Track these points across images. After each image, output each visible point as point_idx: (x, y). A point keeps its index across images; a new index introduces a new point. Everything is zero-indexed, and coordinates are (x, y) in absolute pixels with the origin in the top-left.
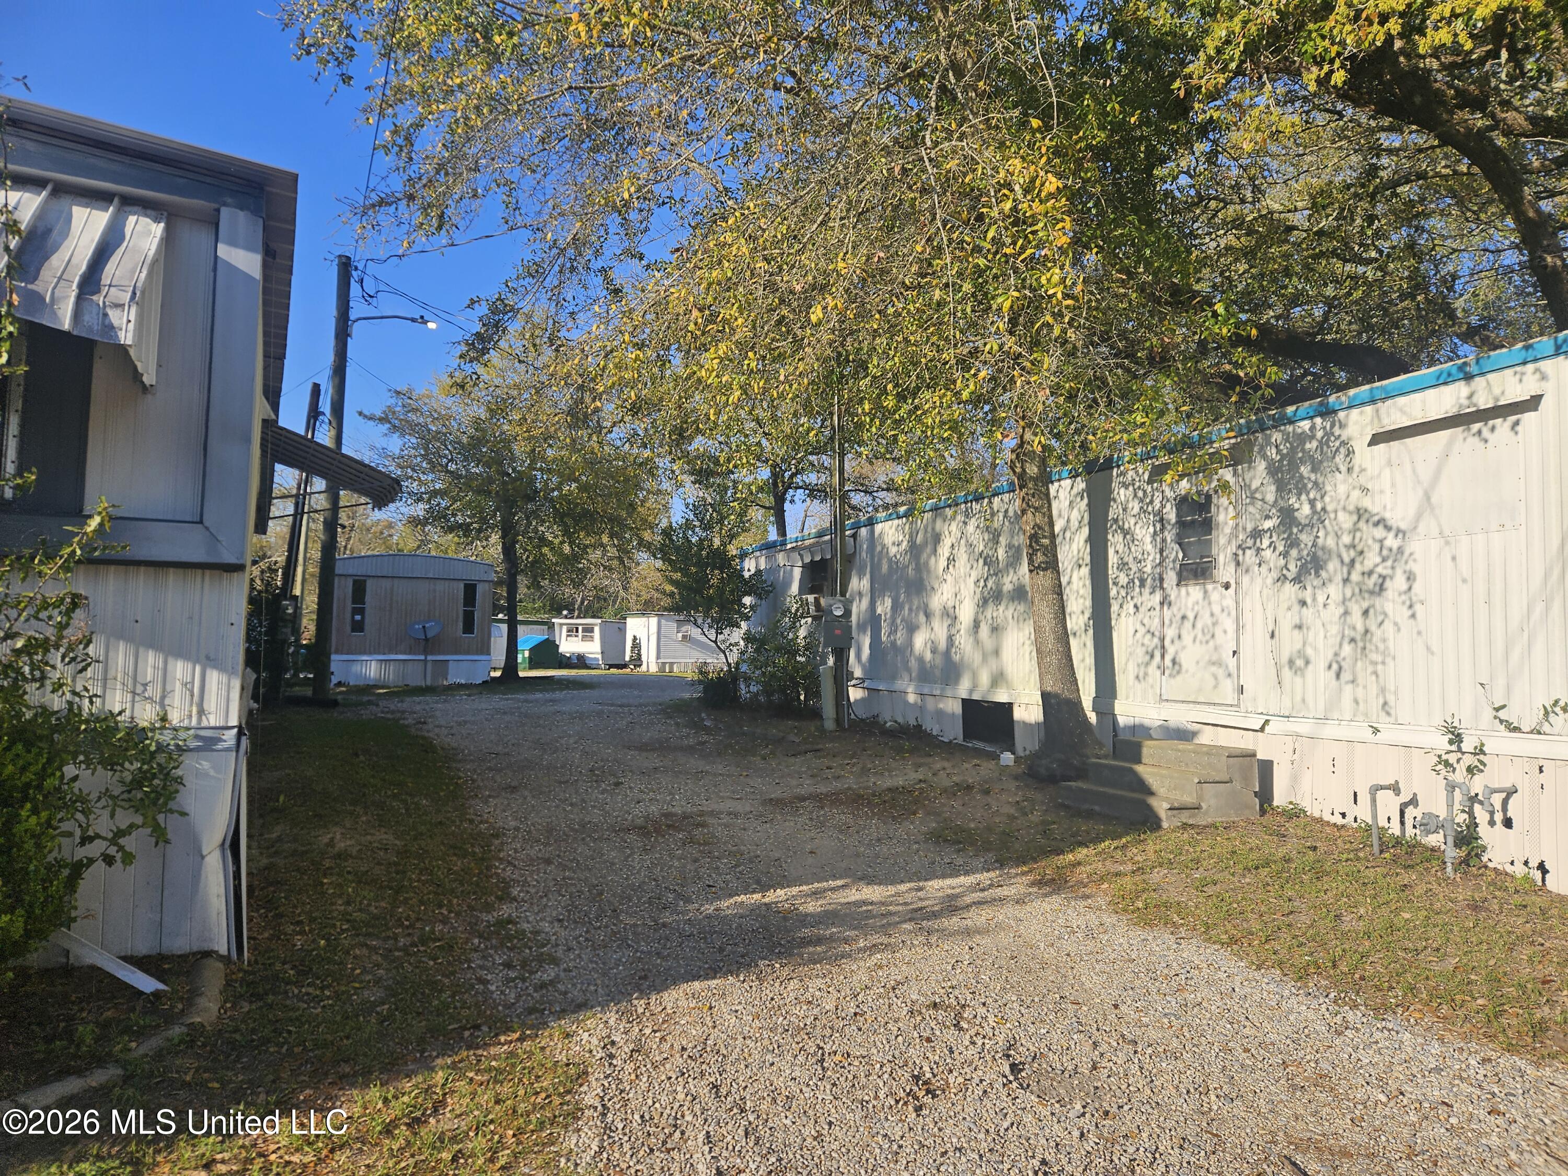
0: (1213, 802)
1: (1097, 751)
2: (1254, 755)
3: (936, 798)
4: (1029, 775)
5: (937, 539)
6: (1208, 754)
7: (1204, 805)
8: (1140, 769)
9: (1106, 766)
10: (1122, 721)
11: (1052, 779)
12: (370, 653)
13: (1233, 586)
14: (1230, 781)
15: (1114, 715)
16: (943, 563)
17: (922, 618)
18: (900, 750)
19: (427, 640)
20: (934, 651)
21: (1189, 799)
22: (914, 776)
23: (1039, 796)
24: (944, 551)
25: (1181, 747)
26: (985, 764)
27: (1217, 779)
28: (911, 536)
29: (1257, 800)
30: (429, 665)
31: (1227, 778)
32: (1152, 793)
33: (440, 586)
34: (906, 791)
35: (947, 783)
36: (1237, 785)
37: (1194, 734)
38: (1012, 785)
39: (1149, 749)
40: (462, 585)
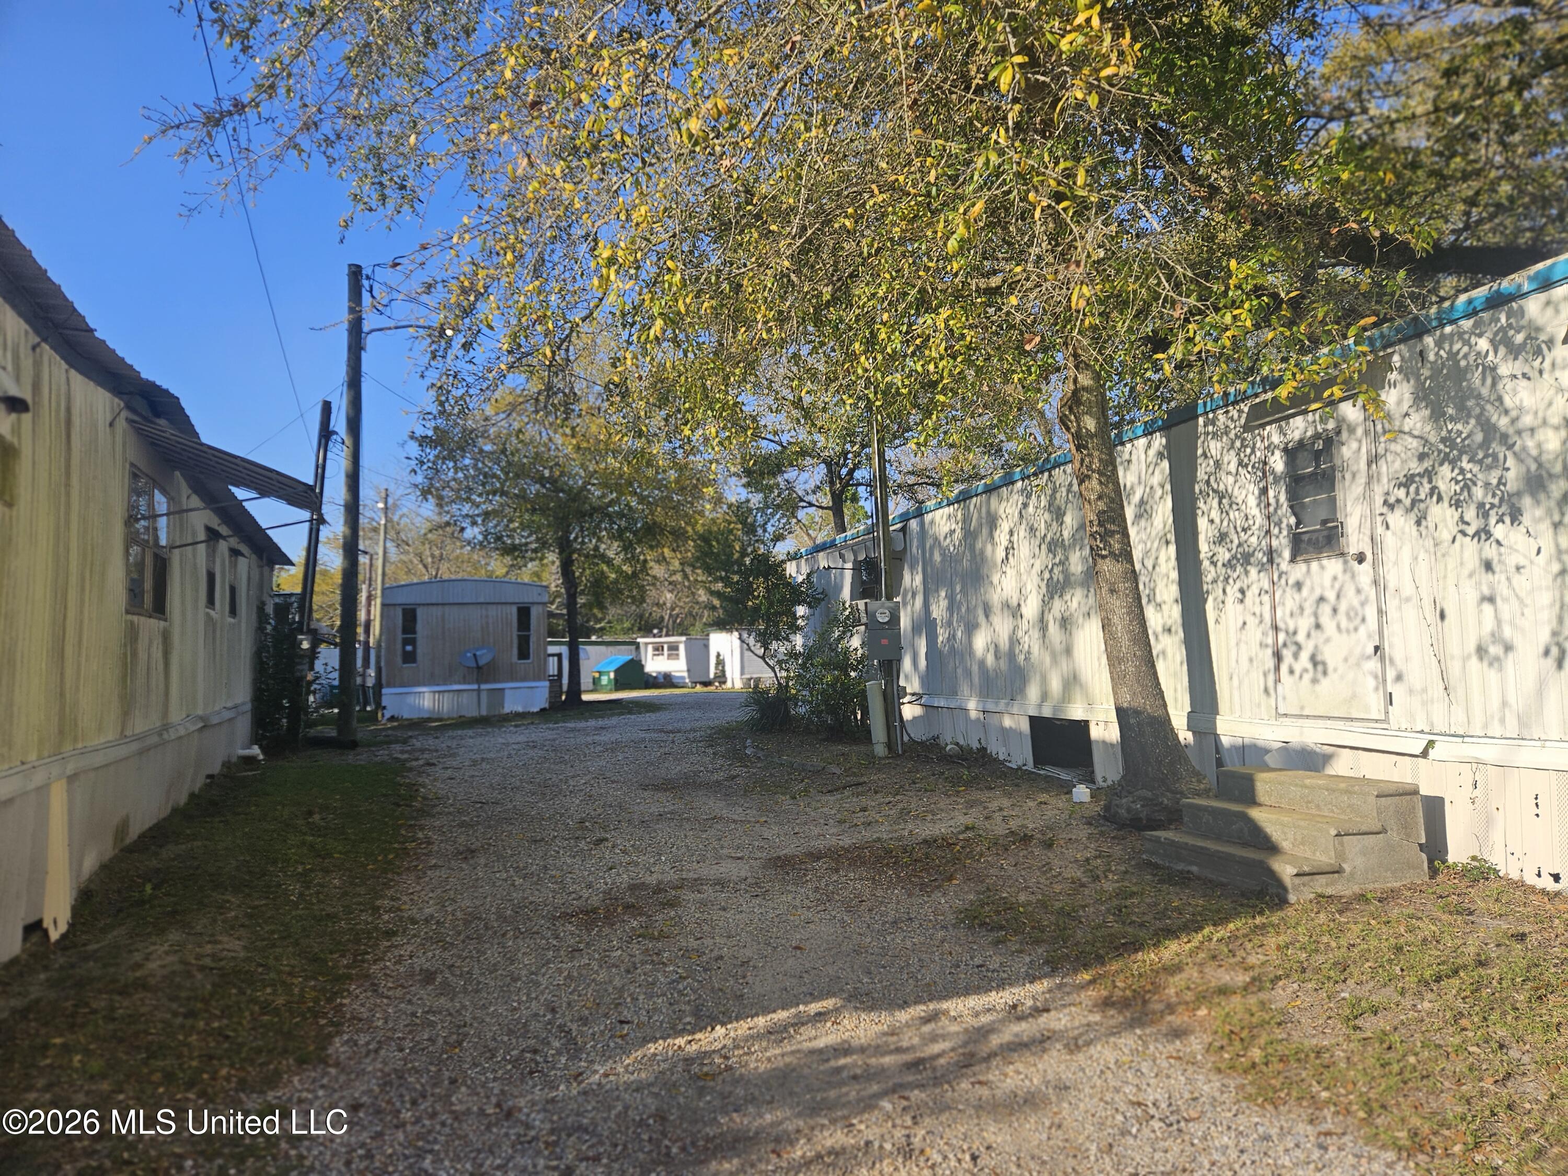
0: (1359, 862)
1: (1195, 785)
2: (1416, 792)
3: (981, 855)
4: (1105, 818)
5: (992, 522)
6: (1347, 792)
7: (1345, 866)
8: (1255, 813)
9: (1205, 809)
10: (1225, 741)
11: (1137, 825)
12: (424, 685)
13: (1369, 556)
14: (1384, 831)
15: (1216, 736)
16: (1000, 554)
17: (981, 619)
18: (956, 781)
19: (479, 668)
20: (997, 657)
21: (1325, 858)
22: (962, 820)
23: (1117, 851)
24: (1002, 537)
25: (1308, 782)
26: (1053, 801)
27: (1364, 828)
28: (964, 521)
29: (1424, 856)
30: (484, 696)
31: (1378, 827)
32: (1273, 849)
33: (493, 611)
34: (945, 843)
35: (1000, 830)
36: (1394, 835)
37: (1327, 759)
38: (1082, 833)
39: (1264, 784)
40: (514, 609)
